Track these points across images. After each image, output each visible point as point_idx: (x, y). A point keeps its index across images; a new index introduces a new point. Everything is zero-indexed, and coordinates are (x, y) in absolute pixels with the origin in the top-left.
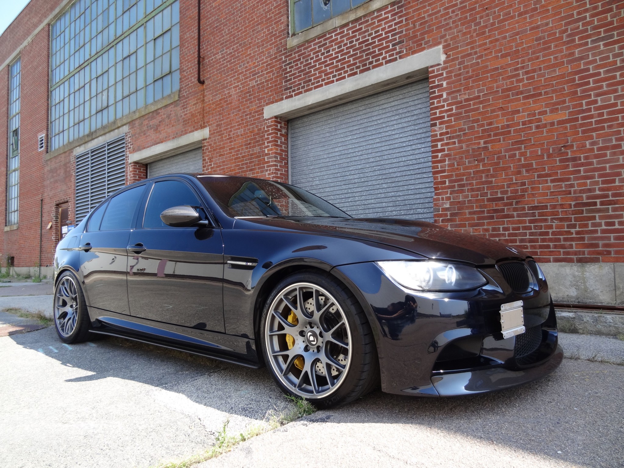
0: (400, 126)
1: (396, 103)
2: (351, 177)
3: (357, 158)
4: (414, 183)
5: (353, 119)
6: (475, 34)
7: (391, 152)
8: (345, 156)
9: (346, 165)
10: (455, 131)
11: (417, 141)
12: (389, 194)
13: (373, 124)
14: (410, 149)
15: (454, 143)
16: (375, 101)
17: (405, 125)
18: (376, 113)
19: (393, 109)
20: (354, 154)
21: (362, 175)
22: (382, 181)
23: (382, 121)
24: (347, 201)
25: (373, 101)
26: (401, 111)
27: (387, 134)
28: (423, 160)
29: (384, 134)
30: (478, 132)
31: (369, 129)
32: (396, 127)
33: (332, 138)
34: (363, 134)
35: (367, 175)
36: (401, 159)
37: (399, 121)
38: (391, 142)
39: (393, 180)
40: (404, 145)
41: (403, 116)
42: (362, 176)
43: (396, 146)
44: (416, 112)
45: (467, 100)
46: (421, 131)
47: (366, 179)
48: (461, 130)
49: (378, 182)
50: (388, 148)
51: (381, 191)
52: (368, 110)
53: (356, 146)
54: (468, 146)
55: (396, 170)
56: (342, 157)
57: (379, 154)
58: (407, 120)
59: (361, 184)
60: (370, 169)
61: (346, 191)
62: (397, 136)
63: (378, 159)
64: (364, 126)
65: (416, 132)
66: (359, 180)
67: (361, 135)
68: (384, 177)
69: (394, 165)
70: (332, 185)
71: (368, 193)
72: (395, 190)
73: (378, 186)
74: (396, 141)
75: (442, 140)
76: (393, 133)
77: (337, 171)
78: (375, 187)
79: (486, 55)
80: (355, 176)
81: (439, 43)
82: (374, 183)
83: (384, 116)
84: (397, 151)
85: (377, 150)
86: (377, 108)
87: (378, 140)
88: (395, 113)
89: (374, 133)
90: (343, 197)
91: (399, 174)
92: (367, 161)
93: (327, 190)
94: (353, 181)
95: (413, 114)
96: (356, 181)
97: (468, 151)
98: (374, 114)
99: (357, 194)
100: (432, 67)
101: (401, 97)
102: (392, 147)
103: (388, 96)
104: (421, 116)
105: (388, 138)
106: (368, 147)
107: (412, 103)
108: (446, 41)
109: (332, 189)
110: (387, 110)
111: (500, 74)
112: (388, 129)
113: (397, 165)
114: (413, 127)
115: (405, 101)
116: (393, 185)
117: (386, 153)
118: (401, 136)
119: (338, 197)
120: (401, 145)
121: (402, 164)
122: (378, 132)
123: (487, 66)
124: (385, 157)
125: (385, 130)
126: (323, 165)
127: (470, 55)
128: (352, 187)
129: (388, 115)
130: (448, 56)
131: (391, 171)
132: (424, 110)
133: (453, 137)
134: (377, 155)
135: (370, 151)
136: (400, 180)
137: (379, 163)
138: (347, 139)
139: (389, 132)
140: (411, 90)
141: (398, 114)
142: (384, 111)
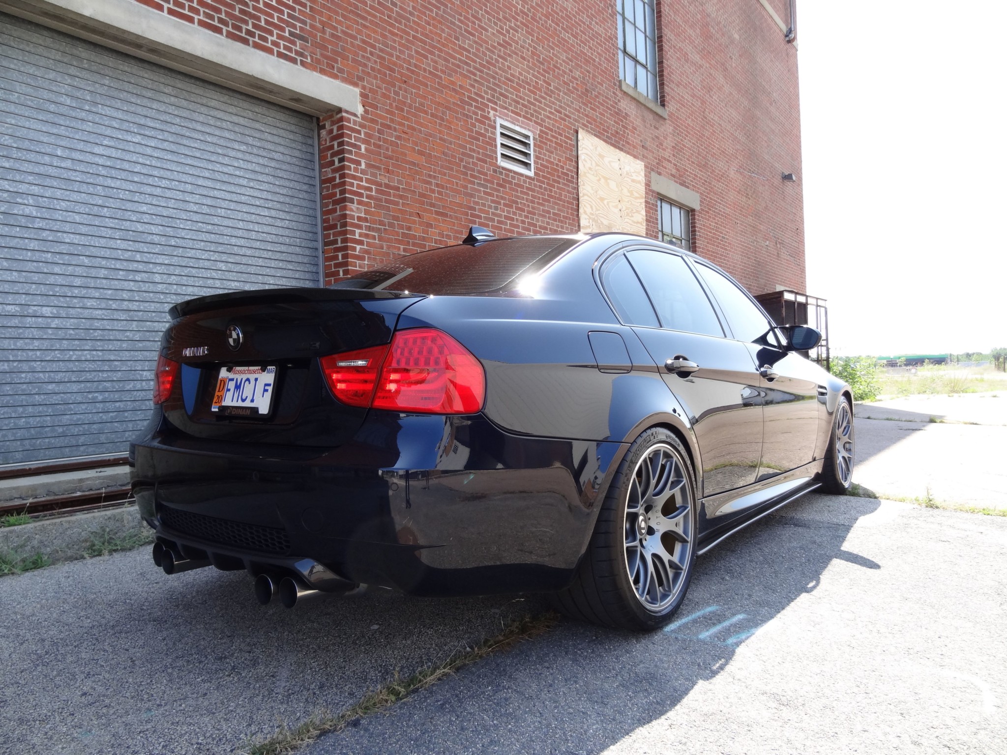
0: (249, 166)
1: (241, 121)
2: (140, 227)
3: (158, 191)
4: (274, 274)
5: (145, 102)
6: (394, 104)
7: (233, 206)
8: (123, 175)
9: (127, 195)
10: (374, 222)
11: (278, 206)
12: (229, 283)
13: (195, 135)
14: (267, 214)
15: (374, 238)
16: (197, 92)
17: (258, 169)
18: (201, 118)
19: (237, 129)
20: (150, 180)
21: (170, 232)
22: (215, 257)
23: (215, 140)
24: (130, 277)
25: (193, 91)
26: (250, 140)
27: (225, 170)
28: (288, 240)
29: (218, 167)
30: (397, 234)
31: (185, 142)
32: (241, 164)
33: (83, 115)
34: (173, 147)
35: (183, 234)
36: (251, 227)
37: (248, 157)
38: (232, 188)
39: (238, 259)
40: (258, 203)
41: (255, 151)
42: (172, 234)
43: (243, 199)
44: (276, 156)
45: (387, 186)
46: (284, 191)
47: (180, 242)
48: (382, 223)
49: (205, 256)
50: (228, 196)
51: (214, 274)
52: (184, 103)
53: (154, 163)
54: (389, 247)
55: (242, 242)
56: (113, 173)
57: (209, 202)
58: (261, 161)
59: (168, 250)
60: (189, 225)
61: (127, 255)
62: (244, 182)
63: (205, 210)
64: (173, 129)
65: (278, 190)
66: (163, 240)
67: (166, 145)
68: (220, 249)
69: (240, 233)
70: (84, 229)
71: (186, 271)
72: (243, 280)
73: (207, 264)
74: (243, 191)
75: (360, 227)
76: (237, 173)
77: (100, 202)
78: (201, 264)
79: (405, 140)
80: (154, 229)
81: (355, 85)
82: (198, 254)
83: (217, 132)
84: (245, 208)
85: (205, 193)
86: (203, 109)
87: (207, 174)
88: (239, 138)
89: (198, 155)
90: (118, 266)
91: (249, 252)
92: (181, 205)
93: (67, 238)
94: (149, 238)
95: (271, 156)
96: (156, 239)
97: (388, 254)
98: (195, 116)
99: (158, 269)
100: (347, 112)
101: (250, 114)
102: (235, 198)
103: (225, 98)
104: (284, 167)
105: (225, 178)
106: (185, 178)
107: (269, 138)
108: (364, 88)
109: (84, 240)
110: (224, 125)
111: (417, 172)
112: (226, 160)
113: (246, 234)
114: (271, 179)
115: (257, 126)
116: (238, 268)
117: (225, 204)
118: (252, 184)
119: (104, 262)
120: (253, 201)
121: (253, 235)
122: (205, 157)
123: (405, 155)
124: (222, 212)
125: (221, 159)
126: (52, 171)
127: (389, 127)
128: (146, 250)
129: (227, 134)
130: (366, 111)
131: (233, 241)
132: (288, 159)
133: (373, 229)
134: (204, 201)
135: (189, 188)
136: (250, 262)
137: (207, 219)
138: (129, 138)
139: (230, 167)
140: (267, 113)
141: (247, 144)
142: (219, 124)
